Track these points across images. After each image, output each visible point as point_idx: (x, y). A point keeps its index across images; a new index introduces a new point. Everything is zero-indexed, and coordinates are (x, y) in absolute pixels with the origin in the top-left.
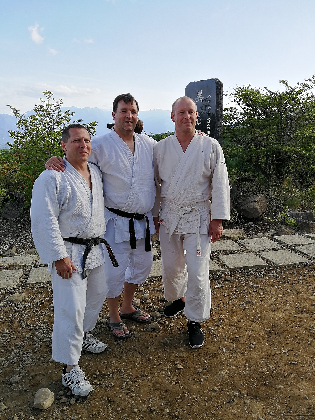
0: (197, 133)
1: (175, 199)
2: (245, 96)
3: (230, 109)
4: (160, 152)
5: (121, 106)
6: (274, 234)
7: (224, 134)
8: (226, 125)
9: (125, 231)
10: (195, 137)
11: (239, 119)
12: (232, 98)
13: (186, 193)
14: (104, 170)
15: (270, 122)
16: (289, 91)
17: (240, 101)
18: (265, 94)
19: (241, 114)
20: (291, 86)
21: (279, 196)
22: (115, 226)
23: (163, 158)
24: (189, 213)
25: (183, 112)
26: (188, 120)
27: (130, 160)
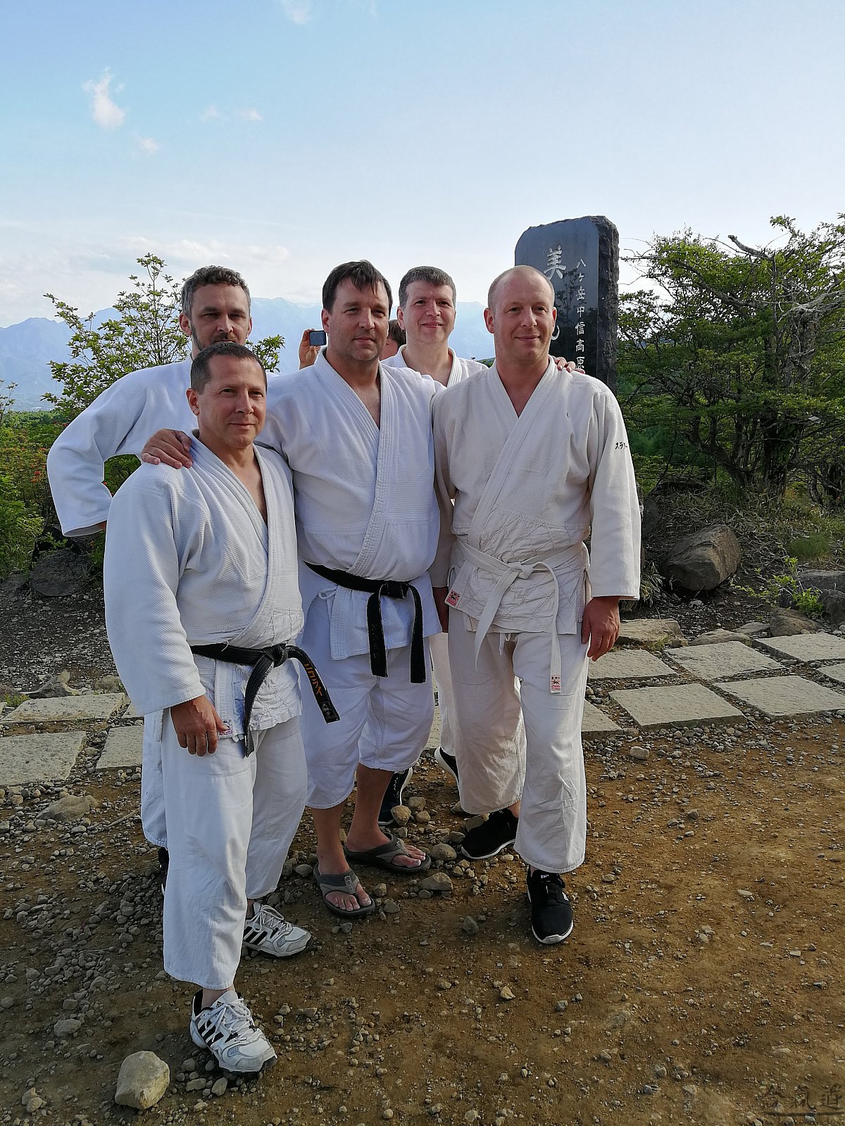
0: (553, 364)
1: (492, 541)
2: (677, 262)
3: (636, 298)
4: (454, 414)
5: (344, 294)
6: (761, 631)
7: (622, 363)
8: (628, 339)
9: (357, 628)
10: (547, 374)
11: (663, 323)
12: (641, 268)
13: (521, 525)
14: (300, 466)
15: (745, 329)
16: (795, 246)
17: (663, 275)
18: (732, 255)
19: (667, 309)
20: (802, 232)
21: (771, 530)
22: (329, 613)
23: (462, 432)
24: (529, 578)
25: (517, 309)
26: (530, 330)
27: (368, 438)
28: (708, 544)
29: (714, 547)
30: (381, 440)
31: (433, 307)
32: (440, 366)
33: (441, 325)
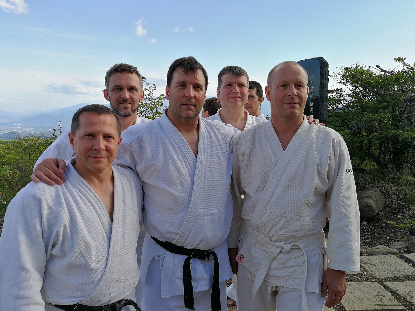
0: (306, 119)
1: (266, 227)
2: (354, 76)
3: (335, 91)
4: (245, 147)
5: (177, 77)
7: (329, 118)
8: (332, 108)
9: (178, 278)
10: (302, 126)
11: (347, 102)
12: (337, 80)
13: (284, 220)
14: (145, 179)
15: (384, 104)
16: (406, 69)
17: (347, 82)
18: (377, 74)
19: (349, 96)
20: (409, 64)
21: (398, 191)
22: (161, 268)
23: (249, 158)
24: (288, 252)
25: (285, 85)
26: (293, 98)
27: (188, 162)
28: (369, 197)
29: (372, 198)
30: (198, 163)
31: (236, 88)
32: (239, 119)
33: (240, 97)
